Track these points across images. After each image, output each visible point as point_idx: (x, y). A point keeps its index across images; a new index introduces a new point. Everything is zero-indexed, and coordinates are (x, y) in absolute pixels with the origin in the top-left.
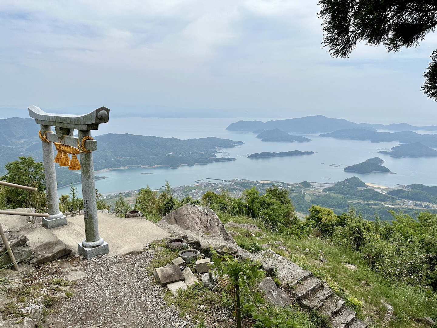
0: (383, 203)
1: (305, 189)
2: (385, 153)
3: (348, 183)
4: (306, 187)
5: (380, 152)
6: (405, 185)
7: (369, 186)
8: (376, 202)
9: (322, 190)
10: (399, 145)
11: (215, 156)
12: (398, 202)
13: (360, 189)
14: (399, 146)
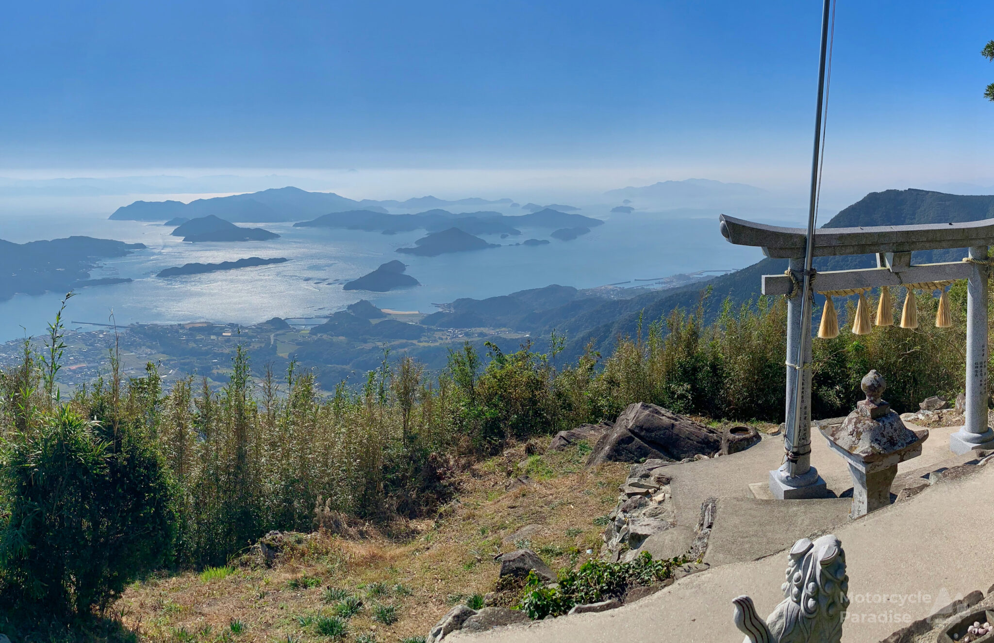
0: (415, 342)
1: (278, 332)
2: (407, 251)
3: (352, 314)
4: (278, 329)
5: (400, 251)
6: (444, 304)
7: (390, 314)
8: (404, 341)
9: (308, 332)
10: (427, 234)
11: (89, 276)
12: (438, 335)
13: (374, 322)
14: (427, 236)
